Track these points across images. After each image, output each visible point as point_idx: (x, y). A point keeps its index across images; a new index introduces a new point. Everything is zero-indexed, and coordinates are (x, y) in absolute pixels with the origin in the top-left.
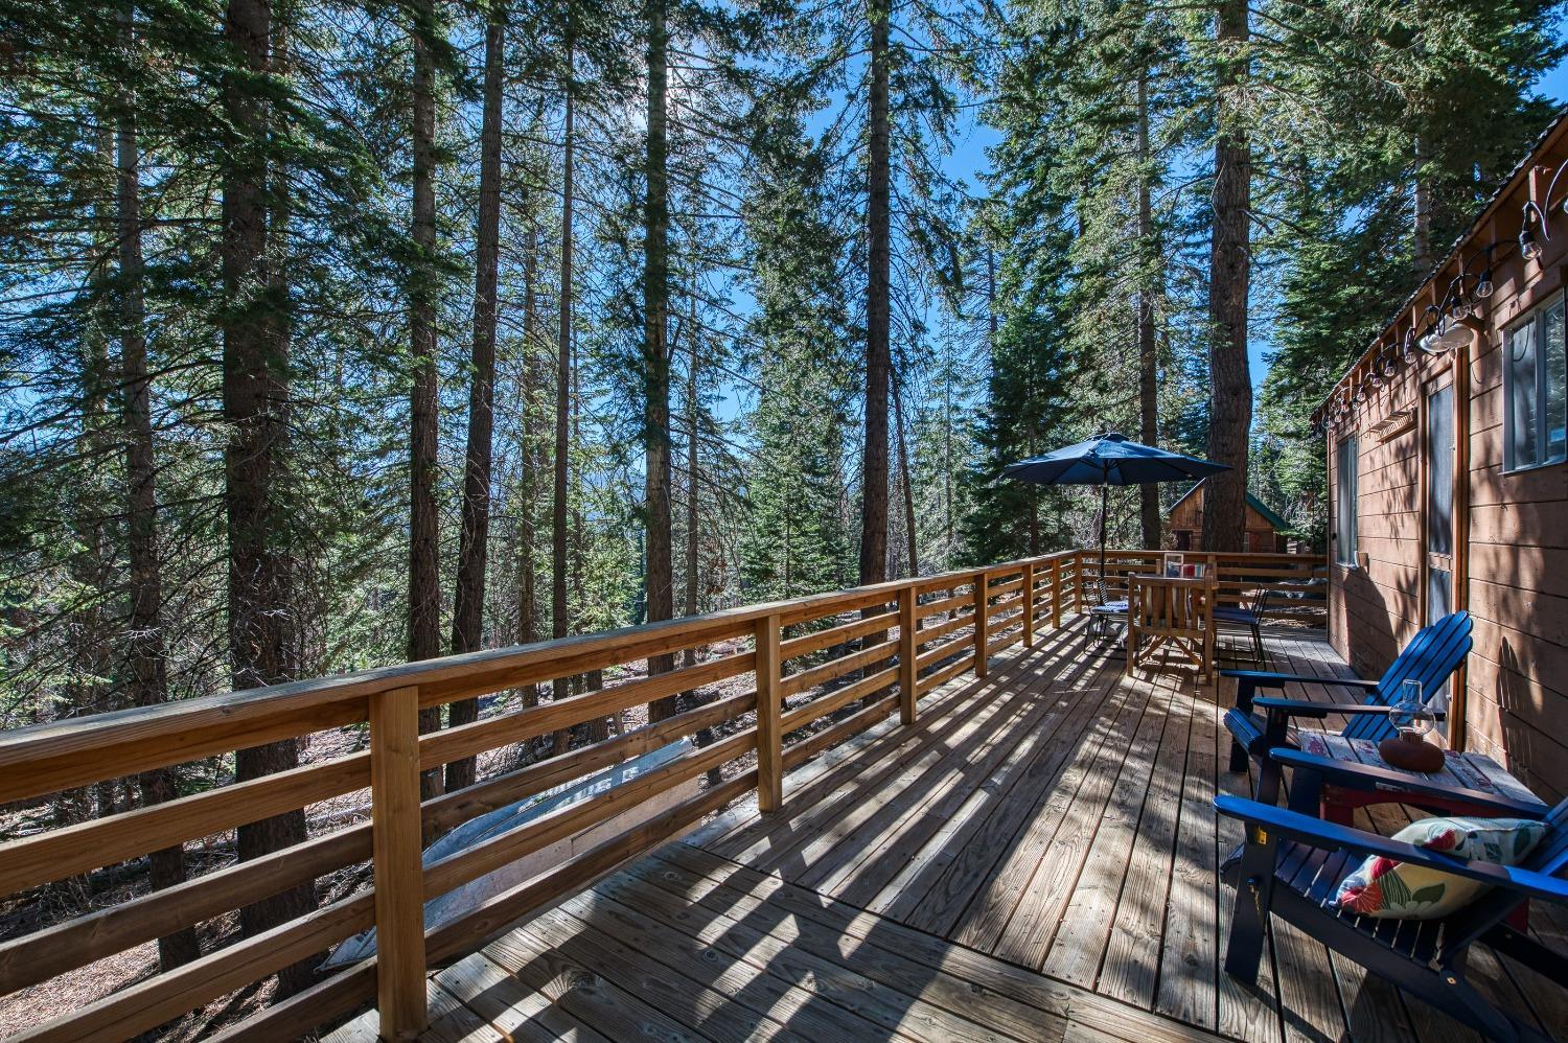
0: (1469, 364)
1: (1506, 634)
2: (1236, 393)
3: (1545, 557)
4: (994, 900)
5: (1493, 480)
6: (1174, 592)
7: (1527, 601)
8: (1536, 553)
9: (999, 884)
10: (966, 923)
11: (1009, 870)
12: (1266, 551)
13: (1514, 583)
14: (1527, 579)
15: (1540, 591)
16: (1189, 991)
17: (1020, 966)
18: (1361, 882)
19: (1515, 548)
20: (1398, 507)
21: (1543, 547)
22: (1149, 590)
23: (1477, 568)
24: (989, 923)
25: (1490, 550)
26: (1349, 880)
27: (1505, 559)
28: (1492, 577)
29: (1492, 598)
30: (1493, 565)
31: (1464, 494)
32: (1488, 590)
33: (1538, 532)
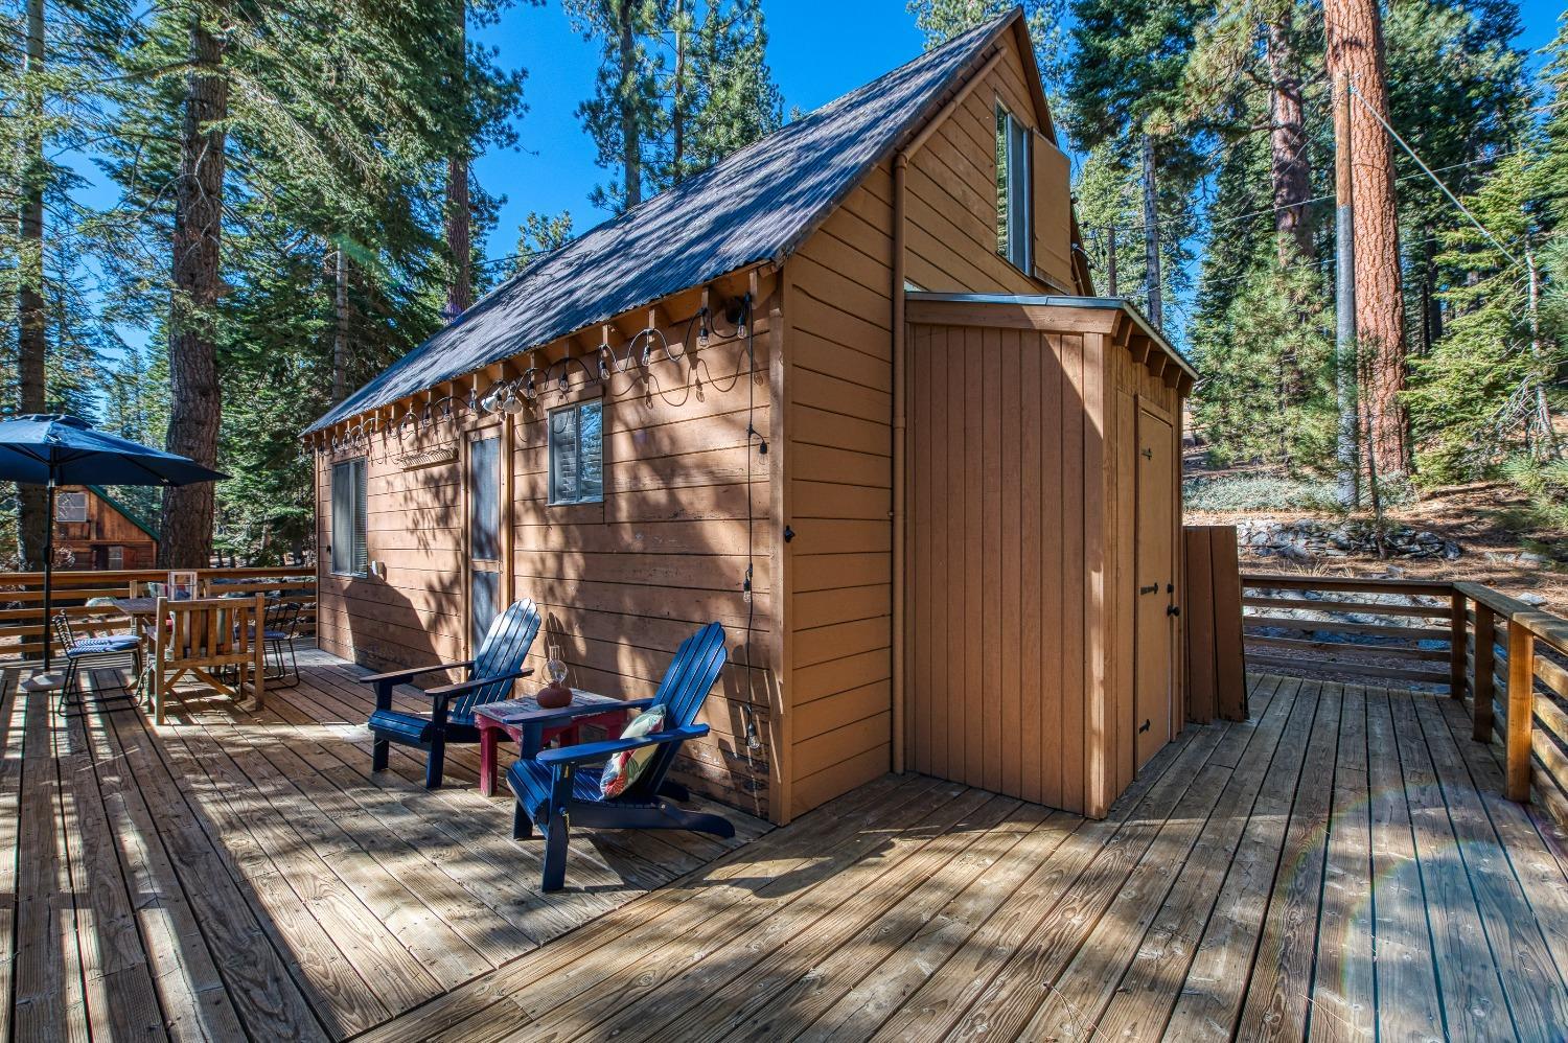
0: (514, 427)
1: (552, 610)
2: (204, 393)
3: (585, 559)
4: (330, 982)
5: (539, 510)
6: (219, 614)
7: (571, 588)
8: (578, 557)
9: (313, 970)
10: (333, 1018)
11: (303, 954)
12: (145, 567)
13: (560, 578)
14: (570, 573)
15: (581, 580)
16: (541, 918)
17: (428, 1002)
18: (615, 775)
19: (559, 556)
20: (427, 524)
21: (584, 552)
22: (187, 615)
23: (523, 569)
24: (353, 1001)
25: (536, 557)
26: (606, 777)
27: (551, 562)
28: (539, 575)
29: (539, 588)
30: (539, 566)
31: (511, 519)
32: (534, 583)
33: (580, 544)
